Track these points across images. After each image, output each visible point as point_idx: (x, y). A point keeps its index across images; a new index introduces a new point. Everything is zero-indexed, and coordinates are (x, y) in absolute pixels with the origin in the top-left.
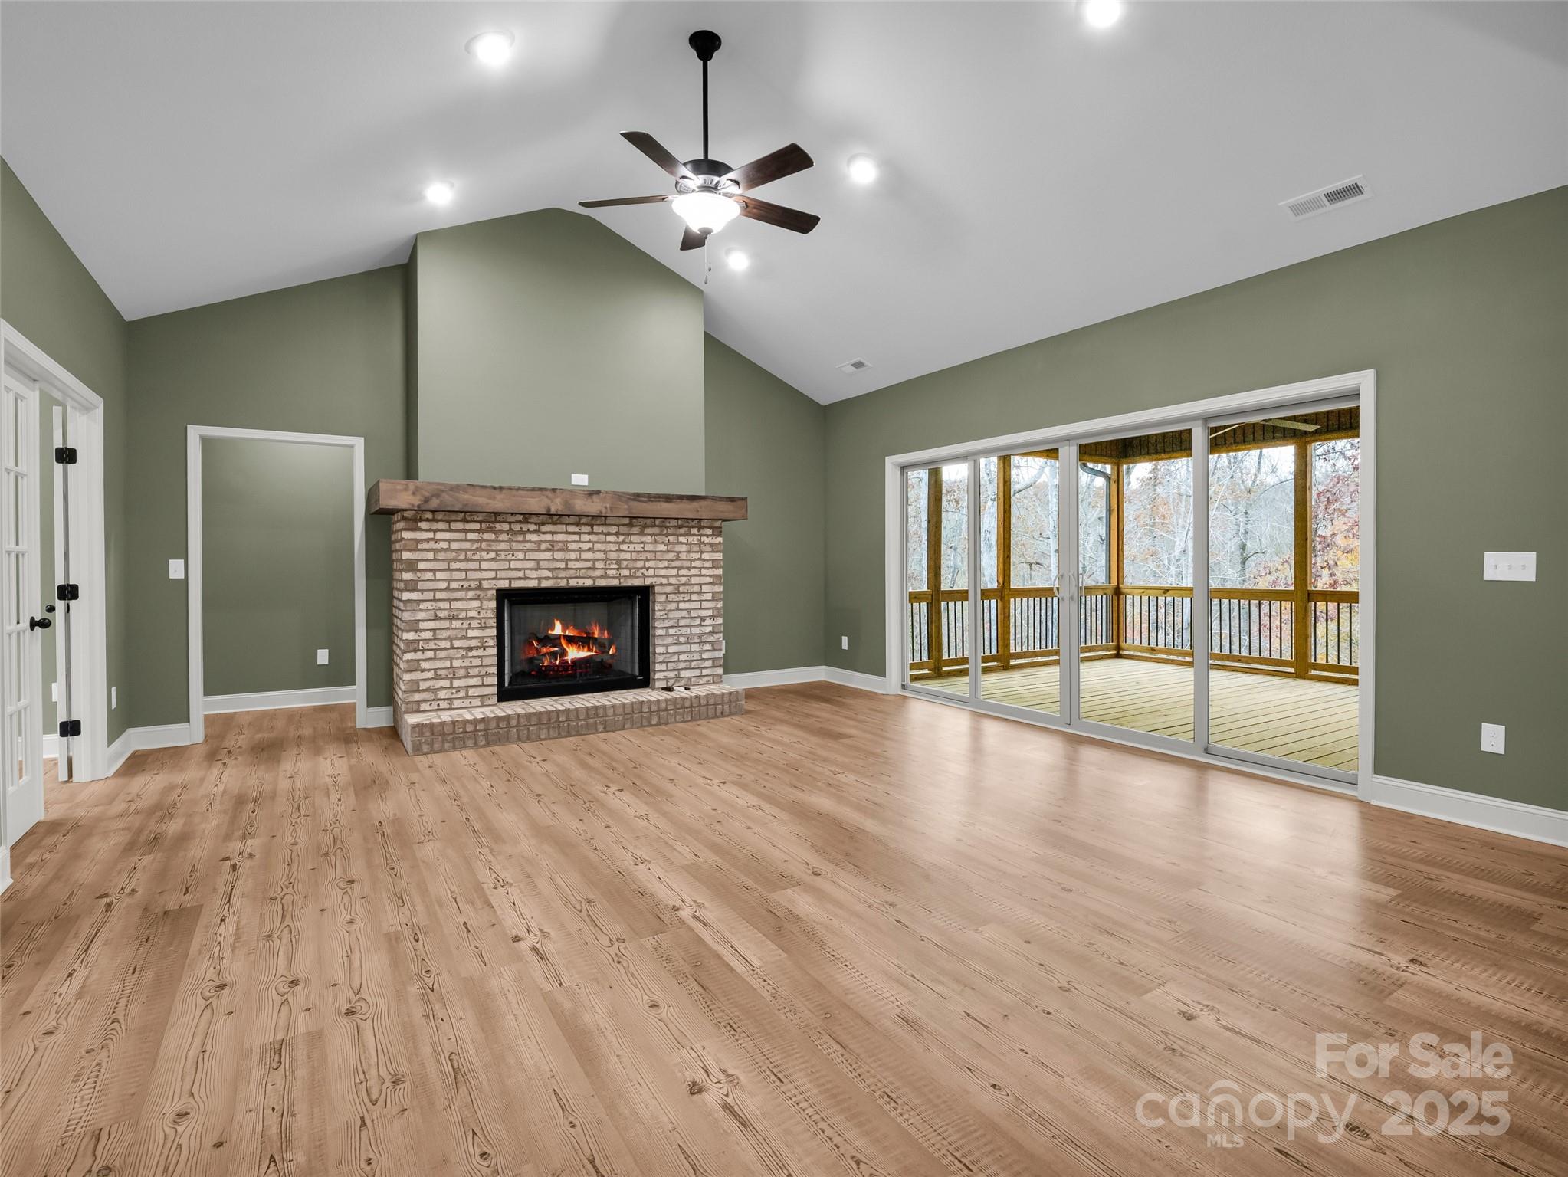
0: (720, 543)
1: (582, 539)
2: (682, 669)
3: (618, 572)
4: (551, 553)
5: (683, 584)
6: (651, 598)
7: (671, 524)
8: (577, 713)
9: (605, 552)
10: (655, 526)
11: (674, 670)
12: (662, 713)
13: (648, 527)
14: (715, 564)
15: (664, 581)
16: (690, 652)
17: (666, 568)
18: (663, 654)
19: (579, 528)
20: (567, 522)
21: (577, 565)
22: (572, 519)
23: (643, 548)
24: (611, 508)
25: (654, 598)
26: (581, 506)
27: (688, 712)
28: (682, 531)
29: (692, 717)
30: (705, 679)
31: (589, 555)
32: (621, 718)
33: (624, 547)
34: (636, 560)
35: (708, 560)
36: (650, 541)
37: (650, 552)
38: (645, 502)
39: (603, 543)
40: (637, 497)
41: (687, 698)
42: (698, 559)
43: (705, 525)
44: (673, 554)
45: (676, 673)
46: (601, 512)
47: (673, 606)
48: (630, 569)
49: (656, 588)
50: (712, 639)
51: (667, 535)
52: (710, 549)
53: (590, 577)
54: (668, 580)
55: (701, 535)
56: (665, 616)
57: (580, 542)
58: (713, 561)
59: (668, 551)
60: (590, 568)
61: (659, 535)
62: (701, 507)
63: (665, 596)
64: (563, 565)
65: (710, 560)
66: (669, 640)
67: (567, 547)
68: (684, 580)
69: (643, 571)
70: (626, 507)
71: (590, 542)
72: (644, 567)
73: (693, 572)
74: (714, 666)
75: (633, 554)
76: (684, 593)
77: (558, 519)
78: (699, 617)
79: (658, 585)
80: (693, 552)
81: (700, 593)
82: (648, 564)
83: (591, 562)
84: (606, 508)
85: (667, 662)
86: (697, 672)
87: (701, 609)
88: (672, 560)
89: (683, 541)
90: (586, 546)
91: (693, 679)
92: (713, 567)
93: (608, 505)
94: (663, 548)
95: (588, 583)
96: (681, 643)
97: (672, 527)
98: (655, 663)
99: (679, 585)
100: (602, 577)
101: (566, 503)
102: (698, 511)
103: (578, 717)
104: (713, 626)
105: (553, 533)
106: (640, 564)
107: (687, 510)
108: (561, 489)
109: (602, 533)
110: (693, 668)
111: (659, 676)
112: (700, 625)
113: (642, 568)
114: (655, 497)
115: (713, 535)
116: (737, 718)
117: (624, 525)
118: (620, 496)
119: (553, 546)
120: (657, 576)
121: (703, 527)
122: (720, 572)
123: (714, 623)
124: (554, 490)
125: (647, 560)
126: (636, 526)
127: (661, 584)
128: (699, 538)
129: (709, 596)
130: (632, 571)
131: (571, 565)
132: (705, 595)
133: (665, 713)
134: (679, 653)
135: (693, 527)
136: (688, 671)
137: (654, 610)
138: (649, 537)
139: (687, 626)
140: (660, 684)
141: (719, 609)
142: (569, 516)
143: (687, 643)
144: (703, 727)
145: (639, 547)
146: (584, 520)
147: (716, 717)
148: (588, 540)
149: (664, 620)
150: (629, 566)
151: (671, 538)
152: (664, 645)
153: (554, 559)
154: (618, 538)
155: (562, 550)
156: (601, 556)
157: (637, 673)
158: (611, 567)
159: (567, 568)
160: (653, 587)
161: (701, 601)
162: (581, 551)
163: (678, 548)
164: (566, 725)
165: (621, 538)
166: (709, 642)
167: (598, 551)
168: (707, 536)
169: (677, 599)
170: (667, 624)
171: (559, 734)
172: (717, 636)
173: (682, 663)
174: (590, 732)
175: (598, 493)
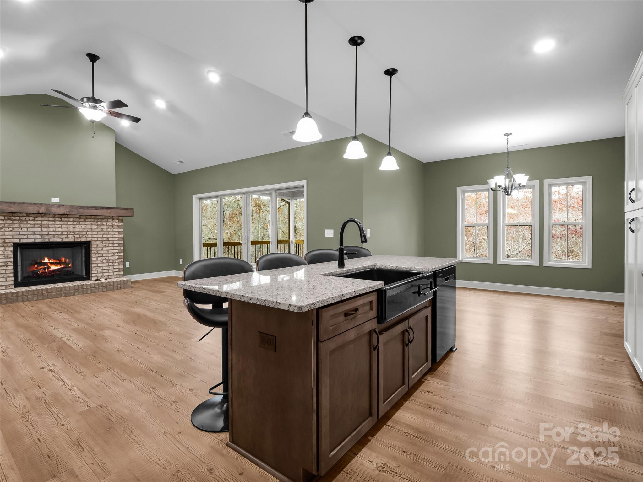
0: (122, 225)
1: (56, 223)
2: (105, 273)
3: (74, 236)
4: (41, 229)
5: (105, 241)
6: (90, 246)
7: (99, 218)
8: (52, 290)
9: (67, 228)
10: (91, 218)
11: (101, 273)
12: (92, 289)
13: (88, 219)
14: (120, 233)
15: (96, 239)
16: (108, 266)
17: (97, 234)
18: (96, 267)
19: (54, 219)
20: (49, 217)
21: (54, 233)
22: (51, 216)
23: (86, 227)
24: (69, 211)
25: (91, 246)
26: (54, 210)
27: (105, 288)
28: (104, 220)
29: (106, 290)
30: (115, 276)
31: (60, 229)
32: (73, 291)
33: (77, 226)
34: (82, 231)
35: (116, 231)
36: (89, 224)
37: (89, 228)
38: (86, 209)
39: (66, 224)
40: (82, 207)
41: (104, 283)
42: (112, 231)
43: (115, 218)
44: (100, 229)
45: (102, 274)
46: (64, 213)
47: (100, 249)
48: (80, 235)
49: (92, 242)
50: (118, 261)
51: (97, 222)
52: (117, 227)
53: (60, 238)
54: (98, 239)
55: (113, 222)
56: (97, 253)
57: (55, 224)
58: (119, 232)
59: (97, 228)
60: (60, 234)
61: (94, 222)
62: (112, 211)
63: (96, 245)
64: (47, 233)
65: (117, 231)
66: (98, 262)
67: (49, 226)
68: (105, 239)
69: (86, 235)
70: (77, 211)
71: (60, 224)
72: (86, 234)
73: (109, 236)
74: (119, 271)
75: (81, 229)
76: (106, 244)
77: (44, 216)
78: (112, 253)
79: (93, 241)
80: (109, 228)
81: (113, 244)
82: (88, 233)
83: (61, 232)
84: (67, 211)
85: (97, 270)
86: (112, 274)
87: (113, 250)
88: (100, 231)
89: (105, 224)
90: (58, 226)
91: (110, 276)
92: (119, 234)
93: (68, 210)
94: (95, 227)
95: (59, 240)
96: (104, 263)
97: (99, 219)
98: (92, 270)
99: (103, 241)
100: (66, 238)
101: (47, 209)
102: (110, 213)
103: (52, 291)
104: (119, 256)
105: (41, 221)
106: (84, 233)
107: (106, 213)
108: (44, 204)
109: (66, 221)
110: (110, 272)
111: (94, 275)
112: (113, 256)
113: (85, 235)
114: (90, 208)
115: (119, 222)
116: (127, 289)
117: (76, 218)
118: (73, 207)
119: (42, 226)
120: (92, 237)
121: (114, 219)
122: (122, 236)
123: (119, 255)
124: (41, 204)
125: (88, 231)
126: (82, 218)
127: (94, 241)
128: (112, 223)
129: (117, 245)
130: (80, 236)
131: (50, 233)
132: (115, 244)
133: (94, 289)
134: (103, 267)
135: (109, 219)
136: (107, 273)
137: (91, 250)
138: (89, 223)
139: (107, 256)
140: (93, 279)
141: (121, 250)
142: (49, 214)
143: (107, 263)
144: (111, 293)
145: (84, 227)
146: (57, 216)
147: (117, 289)
148: (59, 223)
149: (96, 254)
150: (79, 234)
151: (99, 223)
152: (95, 264)
153: (42, 231)
154: (74, 223)
155: (46, 227)
156: (66, 230)
157: (84, 275)
158: (70, 234)
159: (48, 234)
160: (91, 241)
161: (113, 247)
162: (55, 228)
163: (102, 227)
164: (46, 294)
165: (75, 223)
166: (117, 262)
167: (64, 228)
168: (116, 222)
169: (102, 246)
170: (97, 255)
171: (43, 298)
172: (120, 260)
173: (104, 270)
174: (58, 297)
175: (63, 205)
